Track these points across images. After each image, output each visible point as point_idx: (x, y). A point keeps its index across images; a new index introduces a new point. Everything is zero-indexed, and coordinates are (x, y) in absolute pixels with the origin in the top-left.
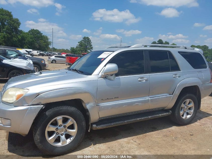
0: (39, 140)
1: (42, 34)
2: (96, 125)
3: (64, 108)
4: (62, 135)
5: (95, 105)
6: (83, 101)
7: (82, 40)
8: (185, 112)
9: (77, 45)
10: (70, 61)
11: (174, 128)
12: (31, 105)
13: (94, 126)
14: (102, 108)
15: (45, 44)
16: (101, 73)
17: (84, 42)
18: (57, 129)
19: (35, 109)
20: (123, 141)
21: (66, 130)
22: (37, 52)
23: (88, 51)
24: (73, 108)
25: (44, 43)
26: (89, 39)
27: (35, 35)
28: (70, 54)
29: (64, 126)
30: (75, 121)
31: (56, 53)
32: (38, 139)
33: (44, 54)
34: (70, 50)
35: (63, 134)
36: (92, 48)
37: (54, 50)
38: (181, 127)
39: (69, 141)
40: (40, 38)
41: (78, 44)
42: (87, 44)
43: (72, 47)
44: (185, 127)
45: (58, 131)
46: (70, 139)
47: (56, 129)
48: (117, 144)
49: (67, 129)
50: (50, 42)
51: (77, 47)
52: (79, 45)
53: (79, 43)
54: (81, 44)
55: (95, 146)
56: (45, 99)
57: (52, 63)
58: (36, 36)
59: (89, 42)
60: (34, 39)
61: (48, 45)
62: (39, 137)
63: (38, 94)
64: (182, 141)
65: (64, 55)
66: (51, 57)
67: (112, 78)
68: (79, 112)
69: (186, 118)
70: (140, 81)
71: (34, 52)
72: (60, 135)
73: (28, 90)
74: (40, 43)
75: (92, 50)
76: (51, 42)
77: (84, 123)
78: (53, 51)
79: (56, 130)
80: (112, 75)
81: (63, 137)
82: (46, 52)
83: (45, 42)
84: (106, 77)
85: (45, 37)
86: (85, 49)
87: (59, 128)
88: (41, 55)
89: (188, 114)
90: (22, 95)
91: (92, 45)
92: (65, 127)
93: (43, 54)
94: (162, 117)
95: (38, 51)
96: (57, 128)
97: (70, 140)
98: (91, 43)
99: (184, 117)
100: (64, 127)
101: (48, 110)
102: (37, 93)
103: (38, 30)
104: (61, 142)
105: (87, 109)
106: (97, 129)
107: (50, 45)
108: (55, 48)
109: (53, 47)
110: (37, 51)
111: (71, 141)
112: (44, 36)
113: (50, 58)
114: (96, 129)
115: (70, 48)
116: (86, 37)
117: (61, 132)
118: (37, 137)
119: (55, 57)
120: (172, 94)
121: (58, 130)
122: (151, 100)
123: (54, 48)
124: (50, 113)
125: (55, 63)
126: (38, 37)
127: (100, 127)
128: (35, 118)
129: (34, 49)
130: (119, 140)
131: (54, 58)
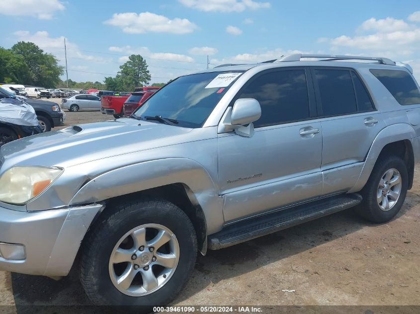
0: (95, 288)
1: (42, 51)
2: (218, 240)
3: (150, 207)
4: (146, 268)
5: (216, 195)
6: (188, 188)
7: (128, 62)
8: (385, 196)
9: (119, 72)
10: (110, 104)
11: (366, 231)
12: (71, 206)
13: (215, 241)
14: (230, 200)
15: (50, 72)
16: (224, 122)
17: (131, 66)
18: (134, 257)
19: (84, 215)
20: (275, 268)
21: (154, 257)
22: (36, 90)
23: (141, 82)
24: (168, 205)
25: (49, 70)
26: (142, 59)
27: (28, 54)
28: (106, 91)
29: (150, 248)
30: (173, 235)
31: (76, 92)
32: (94, 285)
33: (51, 94)
34: (103, 83)
35: (148, 266)
36: (149, 78)
37: (72, 84)
38: (380, 228)
39: (161, 281)
40: (39, 61)
41: (120, 70)
42: (139, 70)
43: (107, 77)
44: (387, 226)
45: (137, 261)
46: (165, 277)
47: (132, 256)
48: (262, 276)
49: (156, 255)
50: (61, 68)
51: (118, 76)
52: (122, 72)
53: (121, 67)
54: (126, 70)
55: (217, 285)
56: (104, 188)
57: (71, 110)
58: (29, 56)
59: (141, 65)
60: (27, 63)
61: (58, 74)
62: (97, 280)
63: (87, 179)
64: (393, 257)
65: (94, 94)
66: (68, 99)
67: (247, 131)
68: (181, 214)
69: (387, 207)
70: (303, 135)
71: (28, 90)
72: (142, 270)
73: (61, 169)
74: (40, 72)
75: (149, 82)
76: (63, 67)
77: (193, 238)
78: (69, 87)
79: (132, 259)
80: (246, 125)
81: (149, 273)
82: (55, 90)
83: (50, 68)
84: (234, 130)
85: (48, 57)
86: (134, 80)
87: (139, 253)
88: (43, 95)
89: (390, 199)
90: (47, 183)
91: (148, 72)
92: (152, 249)
93: (48, 94)
94: (345, 209)
95: (37, 88)
96: (135, 254)
97: (164, 279)
98: (147, 66)
99: (383, 207)
100: (149, 250)
101: (113, 215)
102: (85, 176)
103: (32, 44)
104: (145, 285)
105: (199, 206)
106: (221, 248)
107: (62, 74)
108: (72, 82)
109: (69, 79)
110: (34, 88)
111: (166, 280)
112: (46, 55)
113: (65, 101)
114: (218, 248)
115: (105, 80)
116: (136, 55)
117: (143, 262)
118: (91, 281)
119: (77, 98)
120: (364, 161)
121: (137, 259)
122: (325, 175)
123: (70, 81)
124: (119, 221)
125: (78, 111)
126: (35, 59)
127: (226, 243)
128: (85, 236)
129: (28, 83)
130: (265, 267)
131: (75, 100)
